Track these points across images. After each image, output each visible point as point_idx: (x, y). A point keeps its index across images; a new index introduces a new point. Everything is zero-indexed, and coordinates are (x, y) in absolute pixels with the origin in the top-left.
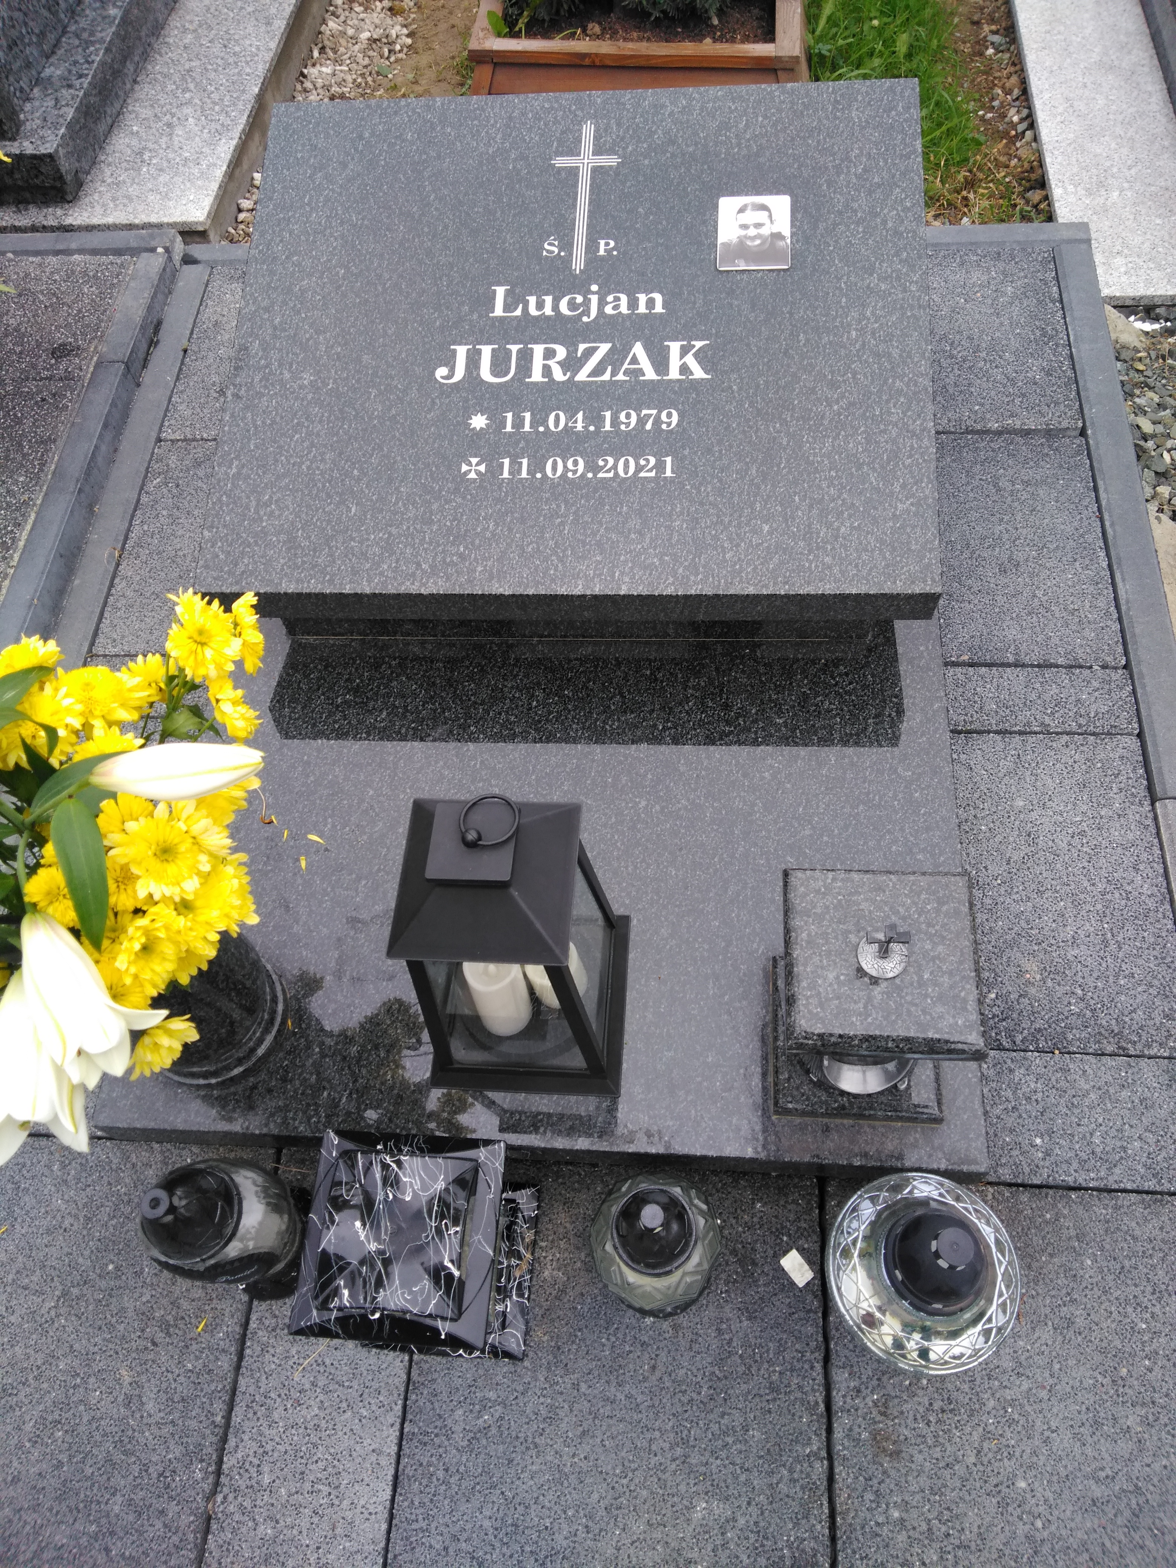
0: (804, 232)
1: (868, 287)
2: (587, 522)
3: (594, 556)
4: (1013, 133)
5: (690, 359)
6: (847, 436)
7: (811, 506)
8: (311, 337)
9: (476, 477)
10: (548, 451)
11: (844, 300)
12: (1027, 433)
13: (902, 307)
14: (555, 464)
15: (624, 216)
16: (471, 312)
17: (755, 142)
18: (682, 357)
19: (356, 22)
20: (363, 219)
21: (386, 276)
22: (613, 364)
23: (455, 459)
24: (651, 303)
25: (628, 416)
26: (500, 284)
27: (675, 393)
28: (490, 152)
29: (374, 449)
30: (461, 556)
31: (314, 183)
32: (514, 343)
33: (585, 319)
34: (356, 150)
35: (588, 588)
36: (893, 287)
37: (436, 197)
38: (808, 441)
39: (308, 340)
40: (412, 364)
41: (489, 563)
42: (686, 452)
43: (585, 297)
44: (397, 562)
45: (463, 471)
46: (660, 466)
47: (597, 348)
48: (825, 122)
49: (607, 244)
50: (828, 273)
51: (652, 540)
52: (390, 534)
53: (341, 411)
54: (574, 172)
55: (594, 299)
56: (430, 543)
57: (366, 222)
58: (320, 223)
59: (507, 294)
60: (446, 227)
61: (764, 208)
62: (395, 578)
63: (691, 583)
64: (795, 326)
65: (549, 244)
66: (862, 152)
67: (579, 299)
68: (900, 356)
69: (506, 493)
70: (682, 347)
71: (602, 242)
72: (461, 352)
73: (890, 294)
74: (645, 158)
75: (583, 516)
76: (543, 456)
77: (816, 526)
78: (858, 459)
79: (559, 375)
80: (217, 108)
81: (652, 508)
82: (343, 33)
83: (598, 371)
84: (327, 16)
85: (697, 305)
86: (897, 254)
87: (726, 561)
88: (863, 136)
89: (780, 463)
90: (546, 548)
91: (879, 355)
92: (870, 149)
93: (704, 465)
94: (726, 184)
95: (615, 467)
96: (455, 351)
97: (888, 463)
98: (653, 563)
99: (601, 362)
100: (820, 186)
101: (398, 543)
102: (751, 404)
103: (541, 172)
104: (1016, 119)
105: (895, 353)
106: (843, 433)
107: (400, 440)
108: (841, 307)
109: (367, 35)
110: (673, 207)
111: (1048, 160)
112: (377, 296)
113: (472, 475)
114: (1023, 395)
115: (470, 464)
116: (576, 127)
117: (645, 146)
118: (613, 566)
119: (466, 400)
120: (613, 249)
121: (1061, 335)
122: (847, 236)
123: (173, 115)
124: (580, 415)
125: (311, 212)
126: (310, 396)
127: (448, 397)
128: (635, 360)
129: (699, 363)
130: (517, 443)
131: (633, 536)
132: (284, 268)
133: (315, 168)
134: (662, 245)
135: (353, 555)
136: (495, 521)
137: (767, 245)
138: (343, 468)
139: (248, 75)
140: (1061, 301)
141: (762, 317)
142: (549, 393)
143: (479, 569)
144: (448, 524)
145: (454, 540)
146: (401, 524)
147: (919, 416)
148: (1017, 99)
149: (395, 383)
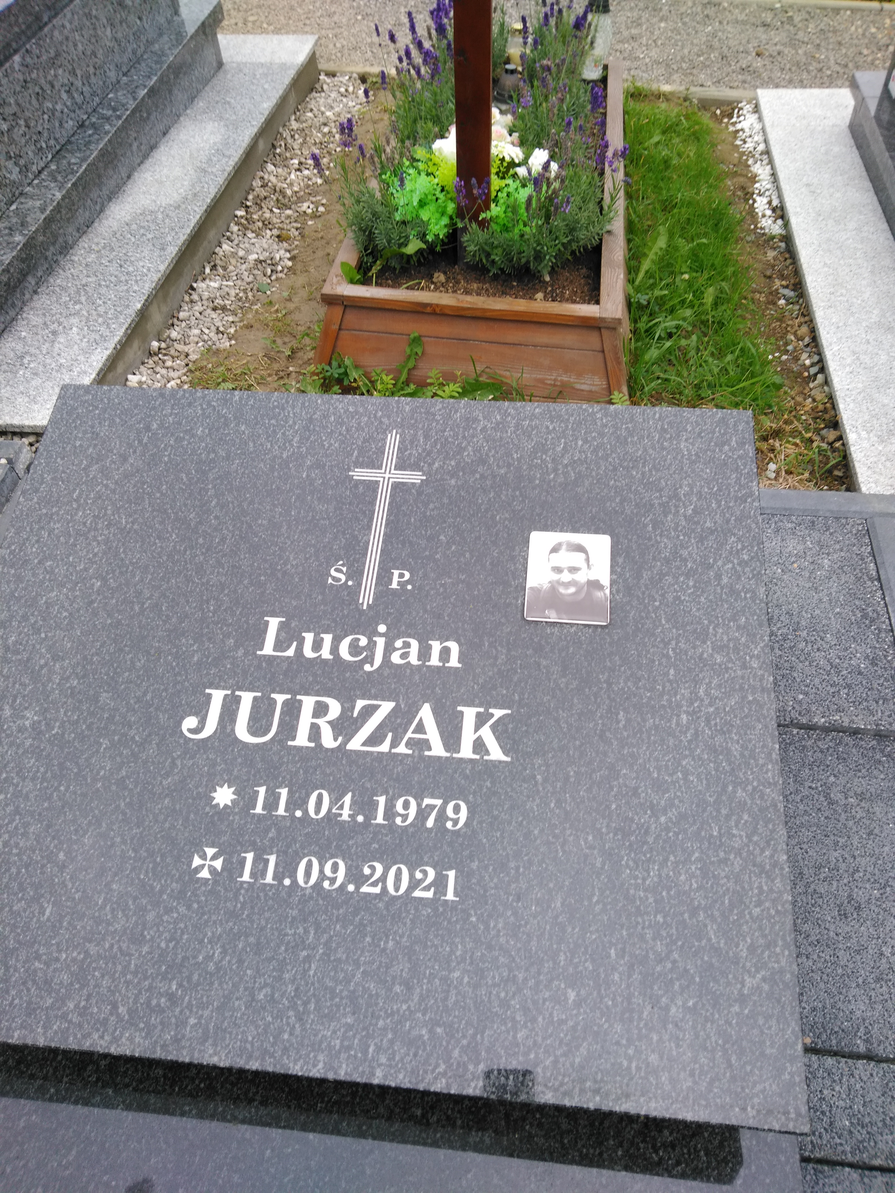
0: (625, 580)
1: (701, 657)
2: (339, 961)
3: (345, 1015)
4: (806, 374)
5: (486, 733)
6: (677, 863)
7: (631, 967)
8: (46, 664)
9: (209, 876)
10: (303, 847)
11: (672, 672)
12: (855, 732)
13: (742, 688)
14: (309, 865)
15: (423, 543)
16: (237, 647)
17: (574, 469)
18: (477, 729)
19: (247, 245)
20: (133, 523)
21: (147, 593)
22: (394, 731)
23: (187, 848)
24: (445, 653)
25: (406, 805)
26: (274, 615)
27: (466, 777)
28: (284, 456)
29: (90, 823)
30: (171, 997)
31: (88, 476)
32: (281, 692)
33: (367, 668)
34: (140, 442)
35: (332, 1068)
36: (730, 660)
37: (217, 503)
38: (627, 866)
39: (42, 667)
40: (157, 709)
41: (206, 1013)
42: (475, 865)
43: (370, 640)
44: (87, 1000)
45: (194, 865)
46: (440, 883)
47: (377, 707)
48: (651, 451)
49: (401, 576)
50: (653, 634)
51: (422, 998)
52: (87, 952)
53: (61, 766)
54: (372, 487)
55: (381, 642)
56: (135, 973)
57: (136, 527)
58: (85, 524)
59: (282, 627)
60: (223, 540)
61: (580, 548)
62: (80, 1026)
63: (469, 1076)
64: (614, 700)
65: (337, 570)
66: (691, 489)
67: (363, 641)
68: (742, 755)
69: (243, 904)
70: (478, 715)
71: (396, 573)
72: (218, 696)
73: (727, 669)
74: (452, 477)
75: (336, 949)
76: (296, 853)
77: (638, 1000)
78: (692, 900)
79: (328, 741)
80: (100, 320)
81: (426, 947)
82: (234, 254)
83: (374, 739)
84: (223, 240)
85: (499, 661)
86: (734, 618)
87: (518, 1045)
88: (693, 471)
89: (593, 895)
90: (282, 996)
91: (715, 751)
92: (702, 487)
93: (496, 887)
94: (540, 515)
95: (383, 879)
96: (210, 696)
97: (731, 911)
98: (421, 1036)
99: (380, 727)
100: (645, 526)
101: (95, 969)
102: (559, 802)
103: (337, 484)
104: (808, 362)
105: (736, 749)
106: (672, 858)
107: (124, 814)
108: (669, 681)
109: (254, 256)
110: (479, 538)
111: (841, 406)
112: (132, 617)
113: (205, 874)
114: (849, 686)
115: (204, 857)
116: (381, 436)
117: (453, 463)
118: (368, 1036)
119: (214, 765)
120: (408, 582)
121: (883, 619)
122: (675, 590)
123: (60, 324)
124: (348, 799)
125: (77, 509)
126: (28, 742)
127: (192, 757)
128: (420, 728)
129: (497, 738)
130: (267, 831)
131: (398, 989)
132: (34, 575)
133: (92, 458)
134: (463, 582)
135: (34, 981)
136: (223, 947)
137: (583, 595)
138: (48, 847)
139: (135, 292)
140: (879, 579)
141: (575, 683)
142: (314, 763)
143: (192, 1021)
144: (163, 945)
145: (166, 972)
146: (103, 939)
147: (768, 843)
148: (808, 345)
149: (132, 733)
